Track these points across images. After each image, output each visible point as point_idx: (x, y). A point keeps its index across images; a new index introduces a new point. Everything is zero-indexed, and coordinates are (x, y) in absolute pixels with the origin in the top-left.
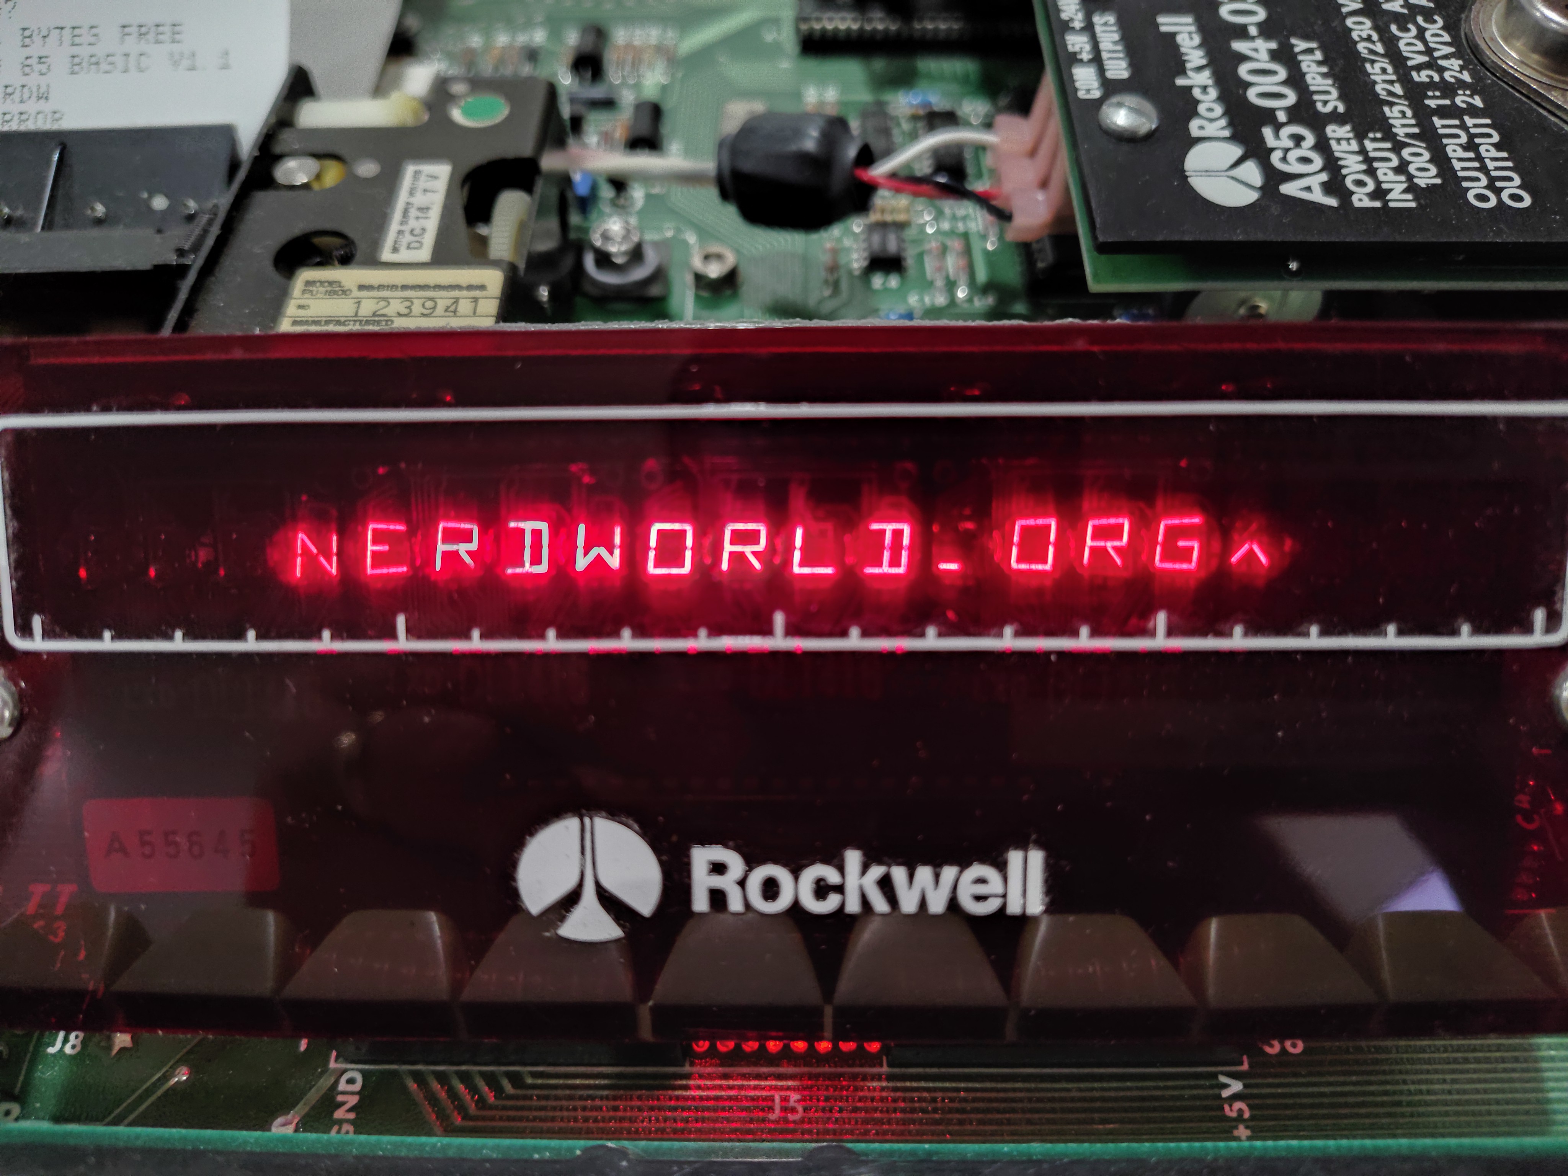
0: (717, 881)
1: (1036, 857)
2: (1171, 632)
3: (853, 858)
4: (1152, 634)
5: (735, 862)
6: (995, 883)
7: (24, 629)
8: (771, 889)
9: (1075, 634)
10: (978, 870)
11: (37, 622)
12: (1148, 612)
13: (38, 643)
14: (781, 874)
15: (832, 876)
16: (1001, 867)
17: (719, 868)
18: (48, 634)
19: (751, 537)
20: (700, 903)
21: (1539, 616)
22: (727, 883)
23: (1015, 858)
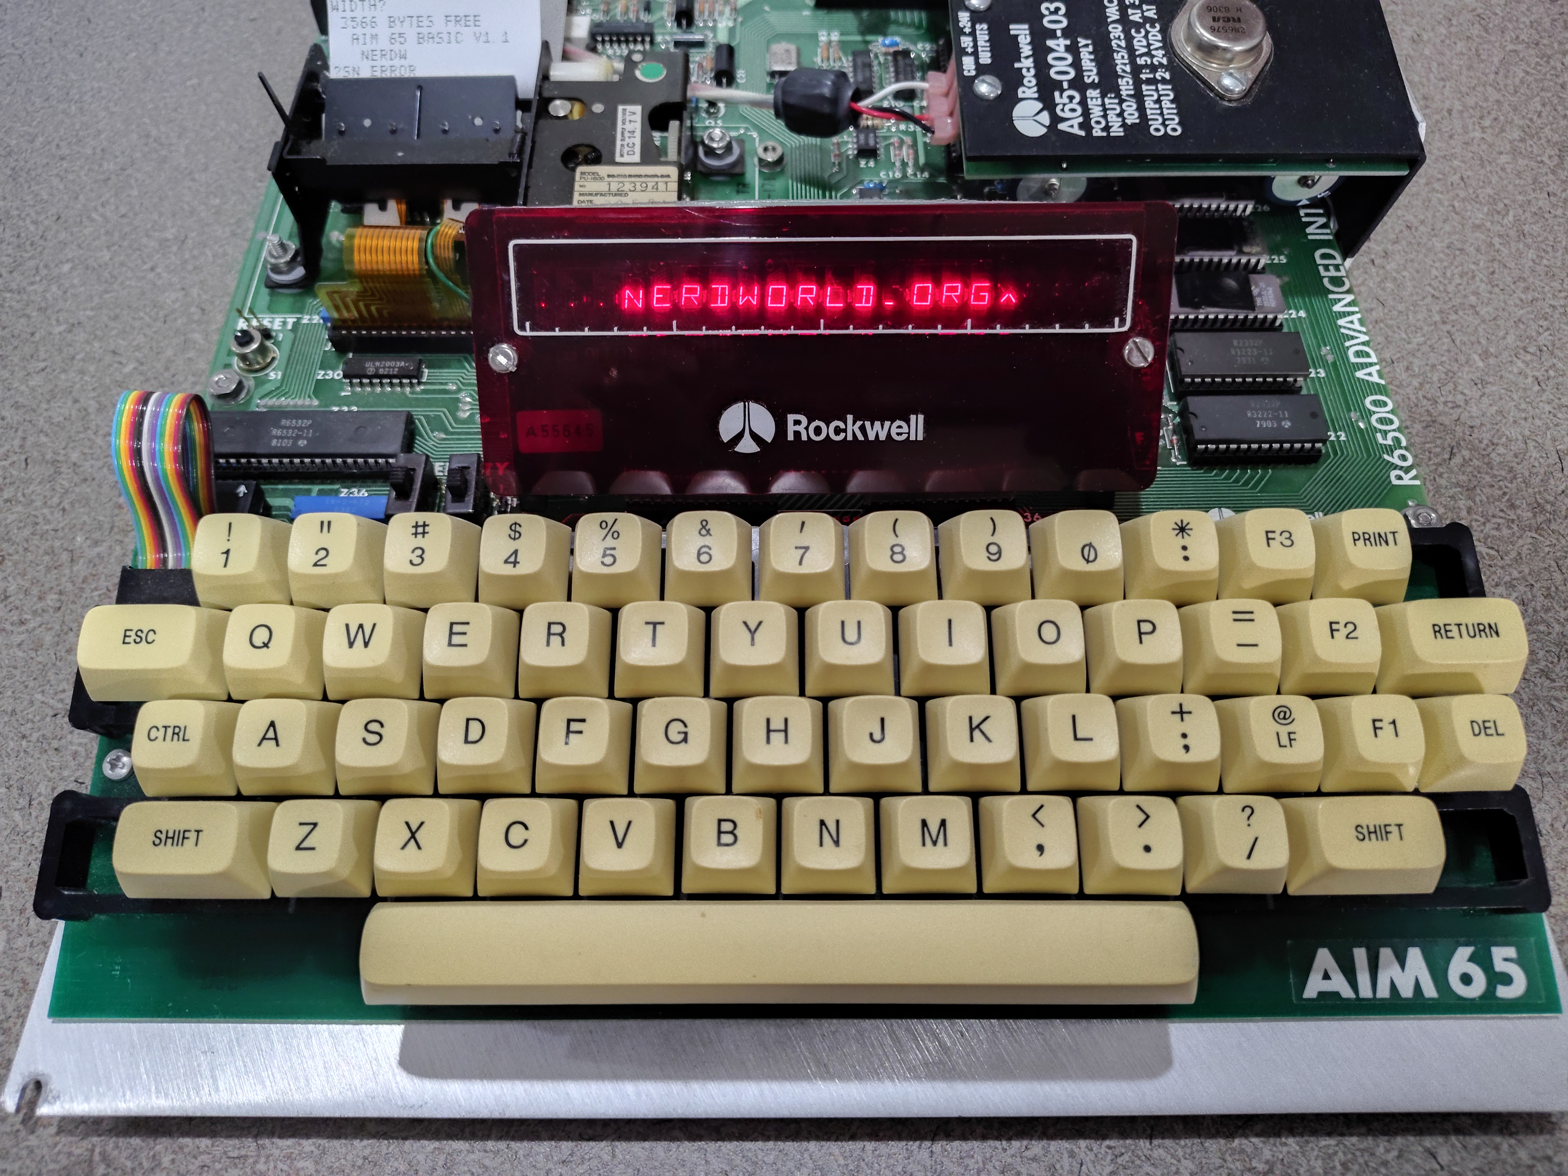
0: (797, 428)
1: (921, 417)
2: (972, 328)
3: (850, 418)
4: (966, 328)
5: (804, 420)
6: (905, 429)
7: (522, 327)
8: (818, 431)
9: (936, 328)
10: (898, 423)
11: (528, 324)
12: (964, 320)
13: (528, 333)
14: (822, 425)
15: (842, 426)
16: (908, 422)
17: (797, 422)
18: (532, 329)
19: (810, 291)
20: (791, 437)
21: (1117, 320)
22: (801, 428)
23: (913, 418)
